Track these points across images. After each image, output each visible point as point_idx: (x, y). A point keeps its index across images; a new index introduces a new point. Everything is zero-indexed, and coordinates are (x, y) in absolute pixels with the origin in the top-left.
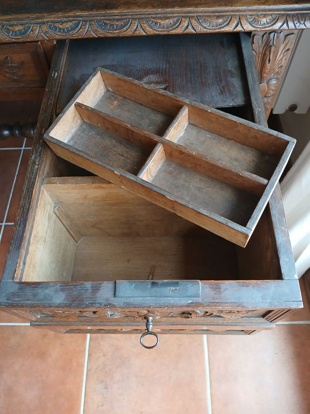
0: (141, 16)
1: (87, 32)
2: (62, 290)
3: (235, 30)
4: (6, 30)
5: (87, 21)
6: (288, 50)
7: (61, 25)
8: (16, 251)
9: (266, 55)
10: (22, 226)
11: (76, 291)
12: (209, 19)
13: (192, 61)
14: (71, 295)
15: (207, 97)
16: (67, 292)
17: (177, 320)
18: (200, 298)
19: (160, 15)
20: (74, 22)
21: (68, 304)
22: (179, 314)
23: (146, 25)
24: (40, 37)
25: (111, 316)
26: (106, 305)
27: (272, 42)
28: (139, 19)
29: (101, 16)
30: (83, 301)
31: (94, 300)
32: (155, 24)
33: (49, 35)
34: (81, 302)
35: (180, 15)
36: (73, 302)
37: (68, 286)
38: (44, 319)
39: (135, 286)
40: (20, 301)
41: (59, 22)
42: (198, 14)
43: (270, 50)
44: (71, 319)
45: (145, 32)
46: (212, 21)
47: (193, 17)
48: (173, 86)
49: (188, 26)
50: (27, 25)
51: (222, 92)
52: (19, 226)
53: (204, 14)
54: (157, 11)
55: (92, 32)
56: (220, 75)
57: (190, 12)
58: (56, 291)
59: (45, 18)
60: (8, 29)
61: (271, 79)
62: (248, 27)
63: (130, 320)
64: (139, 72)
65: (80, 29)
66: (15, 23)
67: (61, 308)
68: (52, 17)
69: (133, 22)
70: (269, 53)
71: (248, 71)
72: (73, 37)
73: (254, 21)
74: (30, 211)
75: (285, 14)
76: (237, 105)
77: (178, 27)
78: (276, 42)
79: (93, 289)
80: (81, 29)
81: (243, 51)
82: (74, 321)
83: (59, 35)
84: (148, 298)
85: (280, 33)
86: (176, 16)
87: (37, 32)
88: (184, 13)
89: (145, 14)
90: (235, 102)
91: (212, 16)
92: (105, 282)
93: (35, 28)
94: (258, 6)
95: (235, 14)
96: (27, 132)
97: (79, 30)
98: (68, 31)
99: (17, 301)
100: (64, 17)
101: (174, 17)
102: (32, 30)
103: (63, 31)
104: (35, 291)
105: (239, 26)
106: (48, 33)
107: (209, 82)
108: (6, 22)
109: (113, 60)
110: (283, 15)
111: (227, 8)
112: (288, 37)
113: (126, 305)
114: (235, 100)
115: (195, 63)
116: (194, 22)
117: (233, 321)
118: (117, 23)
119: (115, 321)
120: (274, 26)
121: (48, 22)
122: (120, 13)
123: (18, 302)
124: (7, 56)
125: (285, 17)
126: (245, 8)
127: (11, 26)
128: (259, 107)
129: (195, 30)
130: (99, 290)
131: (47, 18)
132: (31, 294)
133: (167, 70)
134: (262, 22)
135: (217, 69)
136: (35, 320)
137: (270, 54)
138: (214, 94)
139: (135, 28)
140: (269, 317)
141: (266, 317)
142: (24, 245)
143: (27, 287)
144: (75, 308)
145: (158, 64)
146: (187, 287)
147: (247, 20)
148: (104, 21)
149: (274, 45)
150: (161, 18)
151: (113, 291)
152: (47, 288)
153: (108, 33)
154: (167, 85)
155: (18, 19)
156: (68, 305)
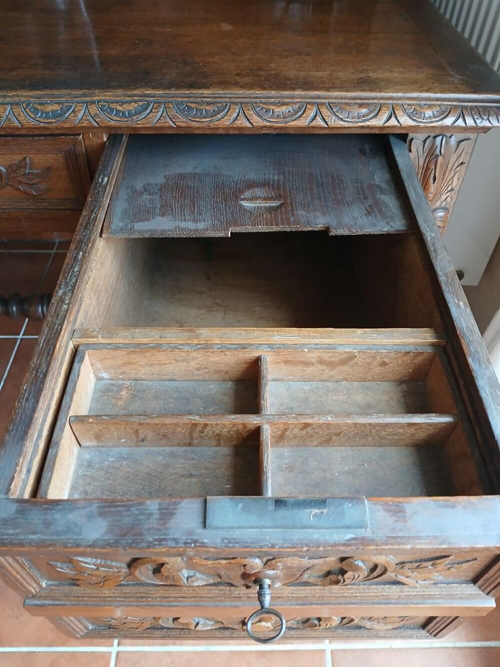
0: (244, 100)
1: (159, 119)
2: (102, 514)
3: (387, 124)
4: (32, 110)
5: (161, 103)
6: (462, 163)
7: (120, 105)
8: (17, 443)
9: (429, 169)
10: (32, 401)
11: (129, 516)
12: (348, 107)
13: (318, 171)
14: (118, 523)
15: (347, 218)
16: (111, 519)
17: (313, 592)
18: (368, 530)
19: (273, 100)
20: (141, 103)
21: (111, 541)
22: (319, 577)
23: (251, 112)
24: (85, 122)
25: (187, 579)
26: (188, 543)
27: (439, 151)
28: (241, 103)
29: (184, 97)
30: (142, 534)
31: (164, 534)
32: (266, 111)
33: (99, 120)
34: (138, 537)
35: (303, 100)
36: (122, 538)
37: (114, 506)
38: (53, 590)
39: (243, 506)
40: (18, 534)
41: (117, 102)
42: (331, 101)
43: (437, 161)
44: (106, 592)
45: (250, 122)
46: (353, 110)
47: (322, 104)
48: (291, 203)
49: (316, 116)
50: (67, 104)
51: (369, 213)
52: (27, 400)
53: (340, 101)
54: (270, 94)
55: (168, 118)
56: (363, 191)
57: (319, 97)
58: (90, 517)
59: (95, 96)
60: (35, 109)
61: (436, 210)
62: (405, 121)
63: (223, 592)
64: (237, 184)
65: (149, 113)
66: (48, 101)
67: (98, 548)
68: (108, 95)
69: (232, 107)
70: (433, 167)
71: (407, 184)
72: (138, 124)
73: (415, 113)
74: (49, 377)
75: (460, 106)
76: (395, 231)
77: (300, 116)
78: (445, 150)
79: (161, 514)
80: (151, 114)
81: (397, 159)
82: (112, 595)
83: (116, 120)
84: (268, 530)
85: (451, 137)
86: (298, 102)
87: (80, 115)
88: (310, 99)
89: (252, 97)
90: (391, 226)
91: (351, 103)
92: (185, 501)
93: (79, 108)
94: (420, 94)
95: (386, 102)
96: (32, 309)
97: (148, 115)
98: (130, 115)
99: (13, 535)
100: (125, 96)
101: (295, 103)
102: (73, 111)
103: (123, 114)
104: (49, 517)
105: (393, 118)
106: (99, 117)
107: (347, 199)
108: (34, 99)
109: (195, 168)
110: (456, 107)
111: (374, 94)
112: (461, 143)
113: (226, 543)
114: (392, 223)
115: (324, 175)
116: (325, 111)
117: (418, 592)
118: (207, 108)
119: (192, 595)
120: (445, 120)
121: (99, 101)
122: (212, 94)
123: (12, 537)
124: (25, 156)
125: (459, 111)
126: (400, 95)
127: (40, 104)
128: (431, 231)
129: (326, 123)
130: (174, 514)
131: (98, 96)
132: (41, 522)
133: (281, 183)
134: (426, 115)
135: (358, 183)
136: (35, 593)
137: (435, 169)
138: (356, 215)
139: (235, 115)
140: (488, 580)
141: (481, 582)
142: (33, 435)
143: (34, 509)
144: (127, 548)
145: (267, 174)
146: (343, 509)
147: (404, 110)
148: (188, 104)
149: (442, 154)
150: (274, 104)
151: (202, 516)
152: (71, 510)
153: (193, 121)
154: (282, 201)
155: (53, 96)
156: (112, 543)
